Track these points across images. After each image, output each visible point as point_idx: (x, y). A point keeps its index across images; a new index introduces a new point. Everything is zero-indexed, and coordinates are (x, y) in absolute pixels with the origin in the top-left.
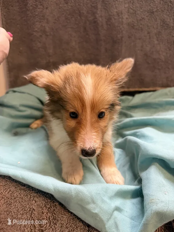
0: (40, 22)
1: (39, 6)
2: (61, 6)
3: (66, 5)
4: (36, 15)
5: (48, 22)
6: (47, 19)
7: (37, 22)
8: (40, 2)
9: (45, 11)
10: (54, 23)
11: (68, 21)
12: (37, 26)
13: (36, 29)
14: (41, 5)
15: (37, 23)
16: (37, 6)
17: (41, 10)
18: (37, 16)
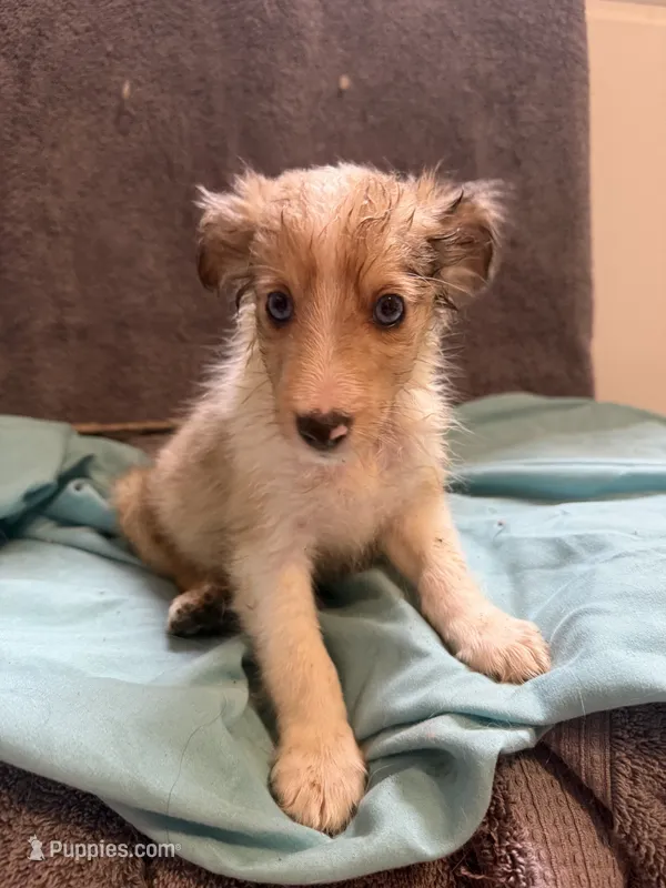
0: (27, 189)
1: (25, 139)
2: (104, 140)
3: (120, 139)
4: (15, 166)
5: (57, 193)
6: (56, 182)
7: (15, 188)
8: (30, 126)
9: (46, 154)
10: (81, 194)
11: (130, 189)
12: (15, 202)
13: (13, 213)
14: (32, 134)
15: (15, 193)
16: (18, 138)
17: (31, 150)
18: (15, 171)
